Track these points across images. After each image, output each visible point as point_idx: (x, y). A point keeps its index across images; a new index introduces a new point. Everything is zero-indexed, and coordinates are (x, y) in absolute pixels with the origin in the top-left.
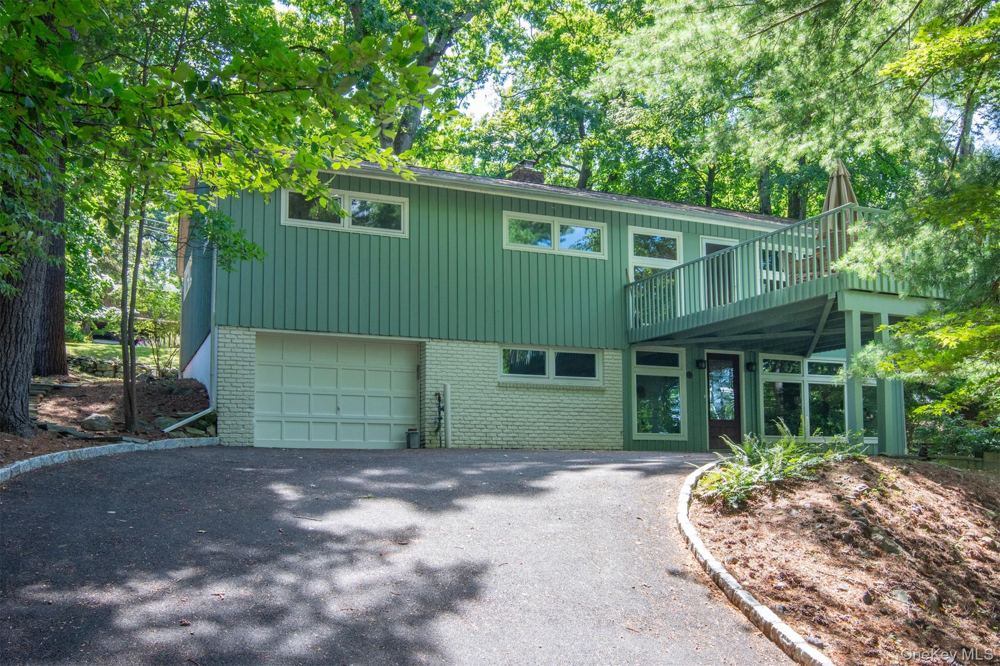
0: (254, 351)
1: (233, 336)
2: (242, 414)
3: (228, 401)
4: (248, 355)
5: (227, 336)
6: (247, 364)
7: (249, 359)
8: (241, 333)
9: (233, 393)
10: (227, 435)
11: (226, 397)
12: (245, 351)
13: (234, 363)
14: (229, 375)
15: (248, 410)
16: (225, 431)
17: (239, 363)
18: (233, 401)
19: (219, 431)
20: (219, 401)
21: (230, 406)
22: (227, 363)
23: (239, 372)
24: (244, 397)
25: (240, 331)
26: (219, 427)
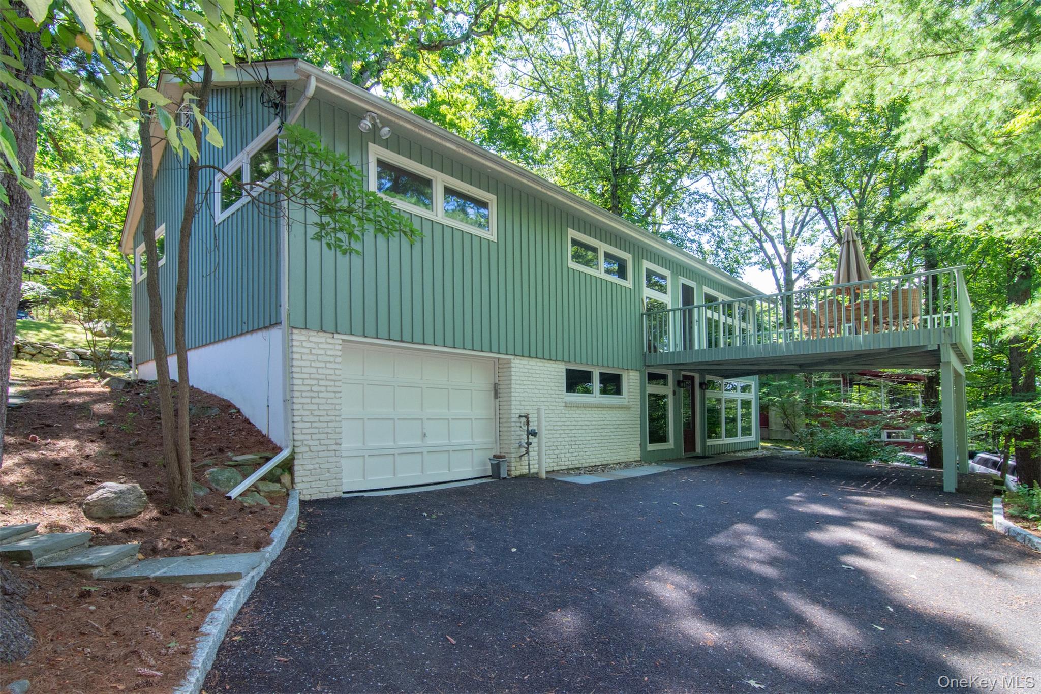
0: (340, 366)
1: (312, 345)
2: (326, 454)
3: (308, 437)
4: (332, 372)
5: (305, 344)
6: (332, 383)
7: (333, 377)
8: (323, 340)
9: (315, 425)
10: (308, 485)
11: (305, 431)
12: (328, 365)
13: (315, 382)
14: (308, 400)
15: (335, 447)
16: (305, 479)
17: (321, 383)
18: (314, 437)
19: (297, 480)
20: (296, 437)
21: (310, 443)
22: (306, 382)
23: (321, 395)
24: (329, 430)
25: (321, 338)
26: (296, 474)
